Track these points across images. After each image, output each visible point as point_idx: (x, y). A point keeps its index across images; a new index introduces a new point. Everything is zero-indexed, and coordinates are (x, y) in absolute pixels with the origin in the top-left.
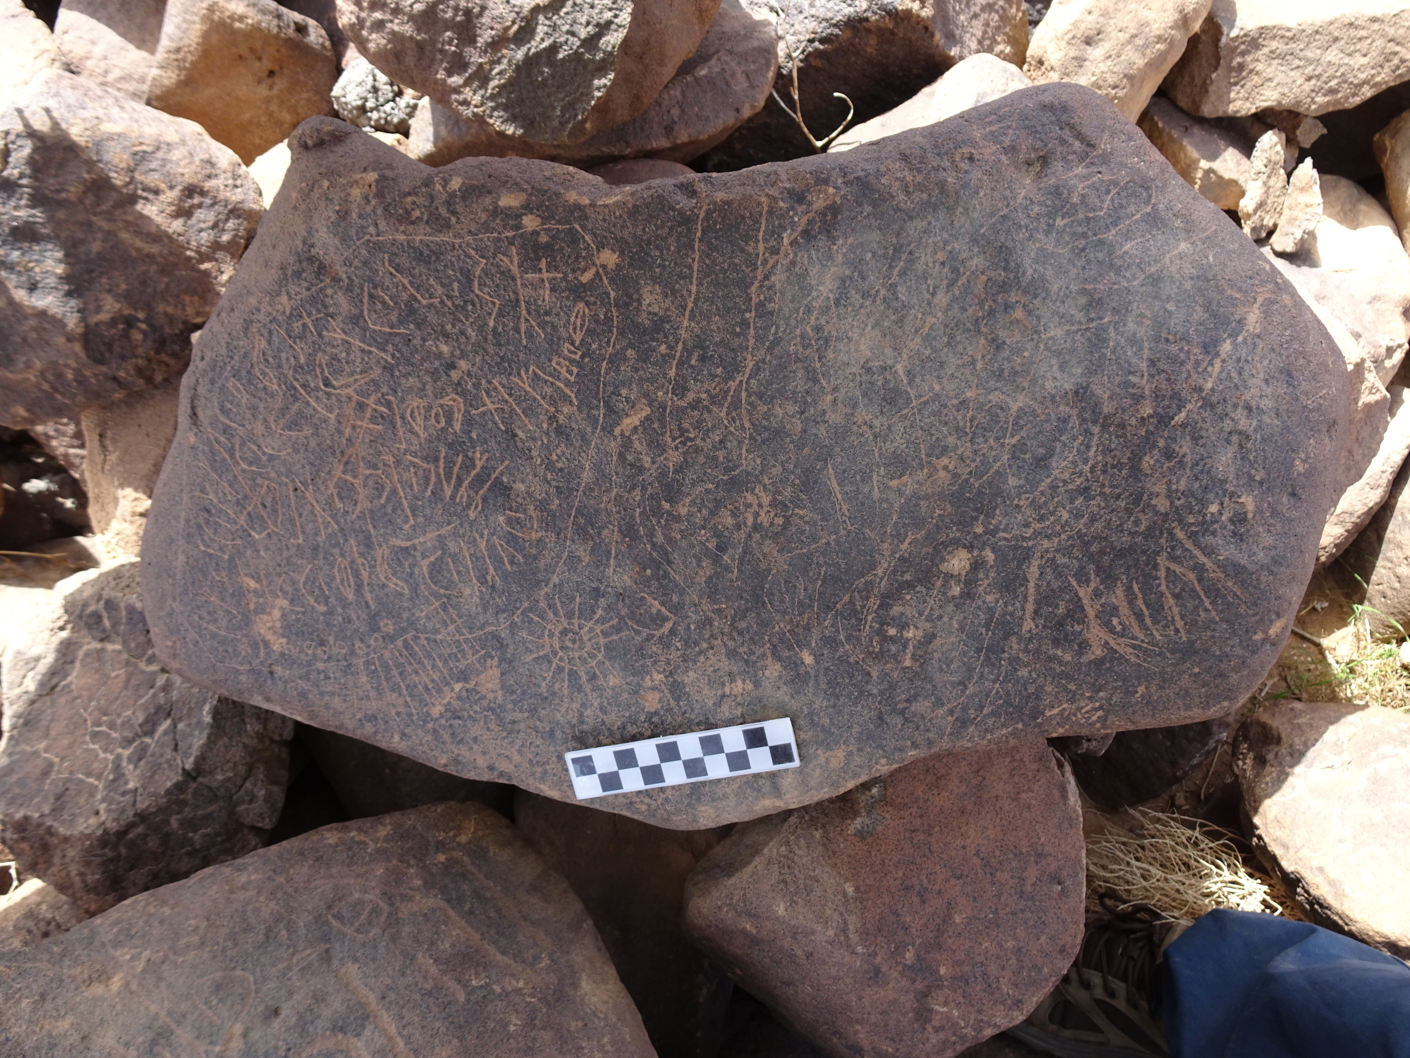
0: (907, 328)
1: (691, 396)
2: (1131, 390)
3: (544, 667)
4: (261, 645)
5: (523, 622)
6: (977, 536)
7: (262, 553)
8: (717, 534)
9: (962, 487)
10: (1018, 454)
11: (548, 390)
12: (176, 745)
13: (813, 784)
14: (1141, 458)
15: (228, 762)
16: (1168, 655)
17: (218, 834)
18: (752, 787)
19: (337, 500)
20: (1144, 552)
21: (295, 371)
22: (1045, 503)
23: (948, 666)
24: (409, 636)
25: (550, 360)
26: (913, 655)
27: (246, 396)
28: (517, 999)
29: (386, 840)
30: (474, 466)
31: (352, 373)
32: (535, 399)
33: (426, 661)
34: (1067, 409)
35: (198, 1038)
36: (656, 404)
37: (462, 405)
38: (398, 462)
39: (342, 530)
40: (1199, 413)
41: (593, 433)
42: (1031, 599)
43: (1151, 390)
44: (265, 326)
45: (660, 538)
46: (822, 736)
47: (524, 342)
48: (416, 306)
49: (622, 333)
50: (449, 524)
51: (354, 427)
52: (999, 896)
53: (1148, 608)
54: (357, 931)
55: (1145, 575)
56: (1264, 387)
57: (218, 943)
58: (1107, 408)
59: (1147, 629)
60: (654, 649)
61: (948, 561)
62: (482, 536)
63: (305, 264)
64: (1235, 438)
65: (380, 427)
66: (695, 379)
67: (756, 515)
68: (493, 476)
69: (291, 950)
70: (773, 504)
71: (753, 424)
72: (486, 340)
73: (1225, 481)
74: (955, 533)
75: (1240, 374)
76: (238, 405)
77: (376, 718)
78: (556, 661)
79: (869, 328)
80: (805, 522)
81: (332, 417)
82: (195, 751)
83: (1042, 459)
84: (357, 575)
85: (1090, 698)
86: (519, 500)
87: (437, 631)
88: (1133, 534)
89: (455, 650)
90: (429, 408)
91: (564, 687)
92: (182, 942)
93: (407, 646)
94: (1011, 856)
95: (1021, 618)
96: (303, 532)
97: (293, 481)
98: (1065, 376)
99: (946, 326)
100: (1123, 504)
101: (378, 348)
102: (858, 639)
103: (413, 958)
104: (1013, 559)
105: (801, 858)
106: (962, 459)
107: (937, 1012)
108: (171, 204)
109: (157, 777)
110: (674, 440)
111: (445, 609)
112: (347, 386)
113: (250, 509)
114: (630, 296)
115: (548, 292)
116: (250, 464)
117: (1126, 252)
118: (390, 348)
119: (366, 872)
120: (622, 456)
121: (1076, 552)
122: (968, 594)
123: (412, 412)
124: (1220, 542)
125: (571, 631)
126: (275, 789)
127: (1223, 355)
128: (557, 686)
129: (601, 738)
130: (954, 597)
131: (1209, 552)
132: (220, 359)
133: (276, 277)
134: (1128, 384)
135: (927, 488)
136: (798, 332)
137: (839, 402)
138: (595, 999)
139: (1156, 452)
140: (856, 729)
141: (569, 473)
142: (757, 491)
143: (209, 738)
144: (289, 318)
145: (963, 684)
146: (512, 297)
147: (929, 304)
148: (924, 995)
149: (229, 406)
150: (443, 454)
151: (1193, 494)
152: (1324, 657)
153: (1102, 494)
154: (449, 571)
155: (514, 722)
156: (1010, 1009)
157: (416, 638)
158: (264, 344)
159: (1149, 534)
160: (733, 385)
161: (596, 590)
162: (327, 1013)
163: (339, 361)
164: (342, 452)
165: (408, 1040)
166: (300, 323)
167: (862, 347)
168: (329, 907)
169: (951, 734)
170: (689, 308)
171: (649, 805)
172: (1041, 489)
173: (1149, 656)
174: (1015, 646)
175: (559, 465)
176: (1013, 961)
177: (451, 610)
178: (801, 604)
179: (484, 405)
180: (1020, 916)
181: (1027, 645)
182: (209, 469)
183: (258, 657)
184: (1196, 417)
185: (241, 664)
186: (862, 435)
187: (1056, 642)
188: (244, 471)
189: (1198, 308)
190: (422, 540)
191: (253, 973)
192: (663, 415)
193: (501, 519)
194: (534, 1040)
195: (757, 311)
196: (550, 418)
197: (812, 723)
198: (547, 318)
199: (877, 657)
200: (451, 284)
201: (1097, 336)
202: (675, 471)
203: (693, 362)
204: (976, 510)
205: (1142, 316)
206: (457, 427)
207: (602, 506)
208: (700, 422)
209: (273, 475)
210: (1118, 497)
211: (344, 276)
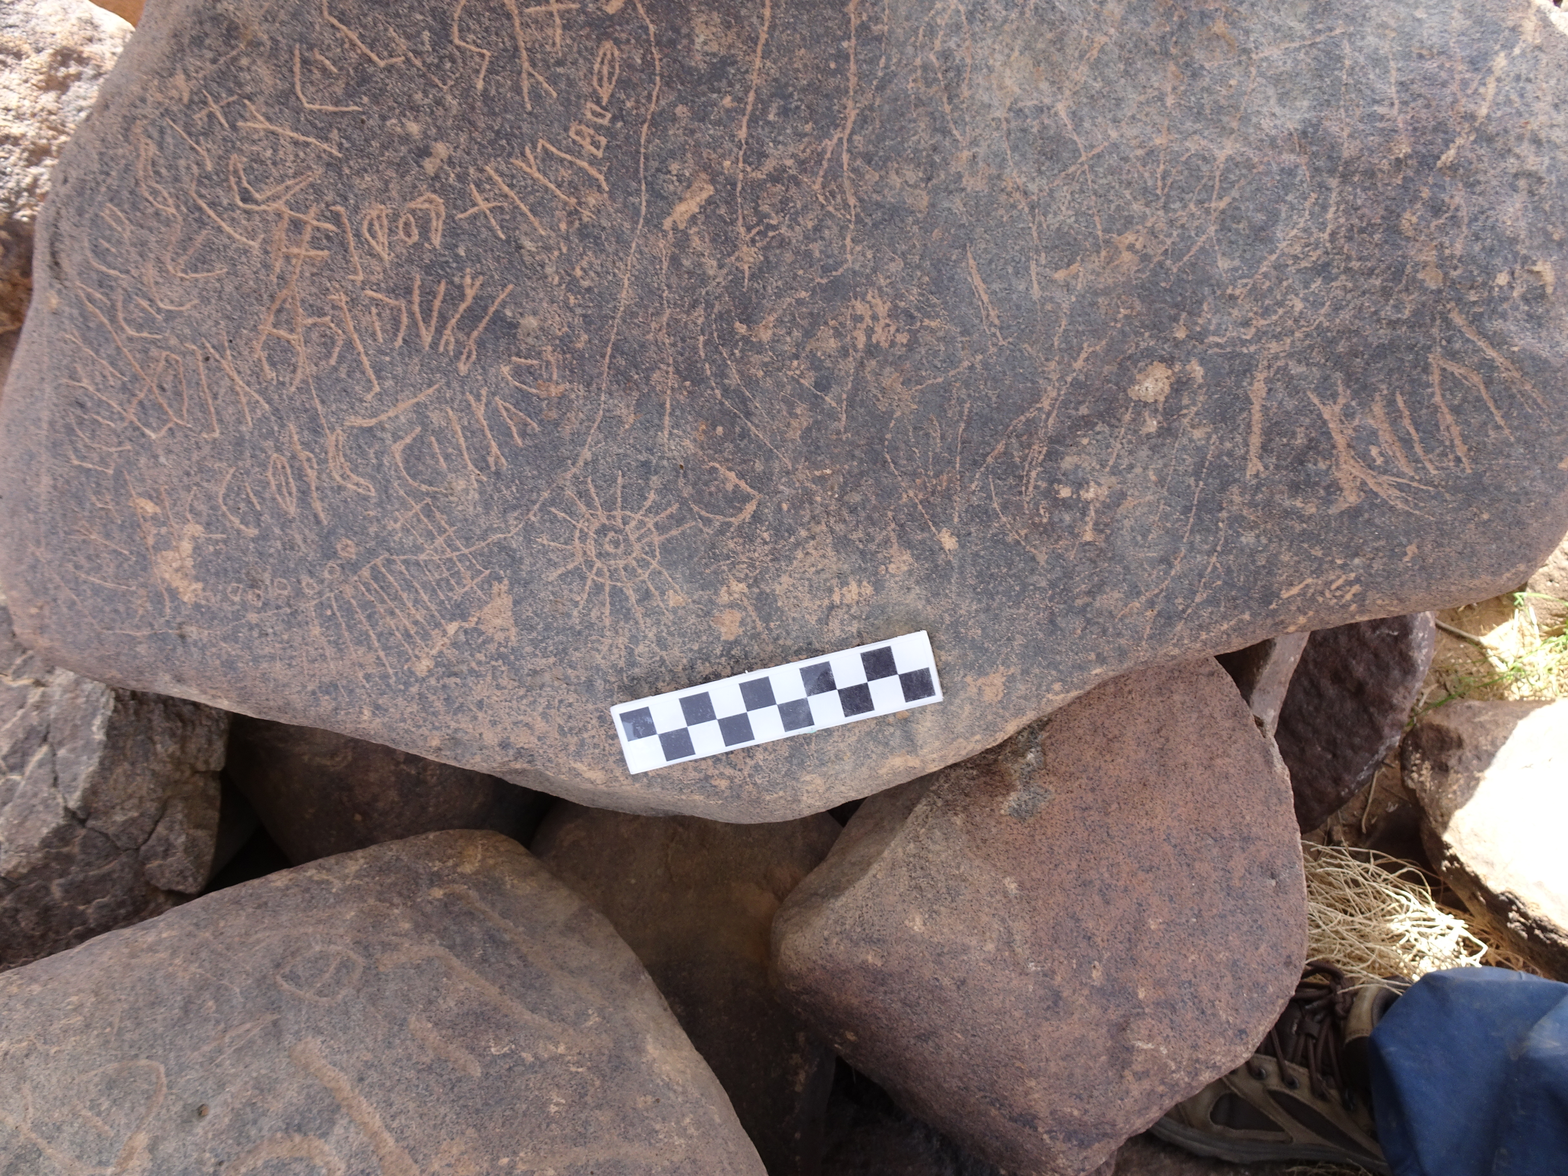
0: (1069, 51)
1: (769, 165)
2: (1379, 125)
3: (575, 586)
4: (166, 596)
5: (543, 521)
6: (1177, 344)
7: (162, 460)
8: (815, 364)
9: (1155, 273)
10: (1229, 222)
11: (565, 174)
12: (56, 779)
13: (960, 728)
14: (1399, 216)
15: (130, 797)
16: (1448, 496)
17: (121, 904)
18: (875, 740)
19: (266, 367)
20: (1410, 348)
21: (200, 183)
22: (1270, 290)
23: (1144, 537)
24: (379, 561)
25: (566, 129)
26: (1096, 524)
27: (129, 227)
28: (558, 1070)
29: (357, 876)
30: (462, 297)
31: (282, 179)
32: (547, 189)
33: (405, 595)
34: (1293, 157)
35: (79, 1158)
36: (721, 179)
37: (442, 209)
38: (353, 302)
39: (276, 411)
40: (1473, 150)
41: (633, 230)
42: (1256, 428)
43: (1406, 122)
44: (153, 123)
45: (734, 379)
46: (971, 656)
47: (529, 107)
48: (371, 70)
49: (668, 83)
50: (430, 386)
51: (287, 258)
52: (1201, 892)
53: (1417, 430)
54: (320, 993)
55: (1412, 381)
56: (1554, 114)
57: (111, 1025)
58: (1348, 150)
59: (1417, 461)
60: (731, 545)
61: (1140, 383)
62: (478, 397)
63: (208, 27)
64: (1522, 183)
65: (326, 253)
66: (774, 141)
67: (870, 332)
68: (492, 309)
69: (222, 1026)
70: (893, 314)
71: (861, 200)
72: (473, 108)
73: (1514, 241)
74: (1147, 341)
75: (1522, 96)
76: (119, 242)
77: (336, 687)
78: (591, 576)
79: (1016, 53)
80: (939, 339)
81: (255, 244)
82: (82, 784)
83: (1262, 229)
84: (300, 476)
85: (1343, 567)
86: (530, 340)
87: (419, 549)
88: (1393, 324)
89: (446, 574)
90: (394, 217)
91: (603, 614)
92: (56, 1028)
93: (376, 575)
94: (1210, 841)
95: (1244, 458)
96: (220, 421)
97: (203, 347)
98: (1287, 111)
99: (1122, 47)
100: (1378, 282)
101: (317, 137)
102: (1019, 507)
103: (403, 1023)
104: (1231, 372)
105: (938, 854)
106: (1153, 233)
107: (1140, 1051)
108: (37, 71)
109: (28, 824)
110: (749, 229)
111: (429, 515)
112: (275, 198)
113: (141, 395)
114: (677, 30)
115: (559, 31)
116: (140, 328)
118: (334, 135)
119: (330, 917)
120: (675, 261)
121: (1317, 357)
122: (1169, 429)
123: (371, 224)
124: (1512, 328)
125: (613, 529)
126: (200, 833)
127: (1498, 73)
128: (594, 613)
129: (660, 685)
130: (1149, 436)
131: (1498, 341)
132: (89, 177)
133: (167, 50)
134: (1372, 117)
135: (1107, 280)
136: (918, 62)
137: (979, 160)
138: (667, 1067)
139: (1419, 205)
140: (1019, 640)
141: (600, 294)
142: (869, 297)
143: (101, 763)
144: (188, 107)
145: (1166, 561)
146: (508, 44)
147: (1097, 16)
148: (1122, 1027)
149: (106, 245)
150: (418, 283)
151: (1473, 260)
152: (1486, 657)
153: (1347, 270)
154: (433, 456)
155: (535, 673)
156: (1232, 1042)
157: (389, 562)
158: (153, 149)
159: (1416, 322)
160: (829, 144)
161: (646, 464)
162: (276, 1106)
163: (262, 163)
164: (272, 297)
165: (400, 1135)
166: (204, 112)
167: (1008, 82)
168: (278, 966)
169: (1151, 637)
170: (762, 41)
171: (731, 779)
172: (1264, 269)
173: (1422, 499)
174: (1237, 499)
175: (586, 284)
176: (1229, 979)
177: (438, 515)
178: (937, 459)
179: (475, 205)
180: (1231, 919)
181: (1253, 495)
182: (79, 342)
183: (162, 615)
184: (1470, 155)
185: (138, 627)
186: (1013, 206)
187: (1295, 489)
188: (130, 339)
189: (1455, 14)
190: (391, 413)
191: (165, 1062)
192: (732, 194)
193: (506, 370)
194: (586, 1123)
195: (858, 37)
196: (570, 214)
197: (959, 638)
198: (560, 70)
199: (1045, 531)
200: (419, 34)
201: (1328, 53)
202: (753, 277)
203: (771, 117)
204: (1176, 305)
205: (1384, 26)
206: (437, 240)
207: (650, 337)
208: (785, 201)
209: (173, 341)
210: (1371, 272)
211: (265, 37)
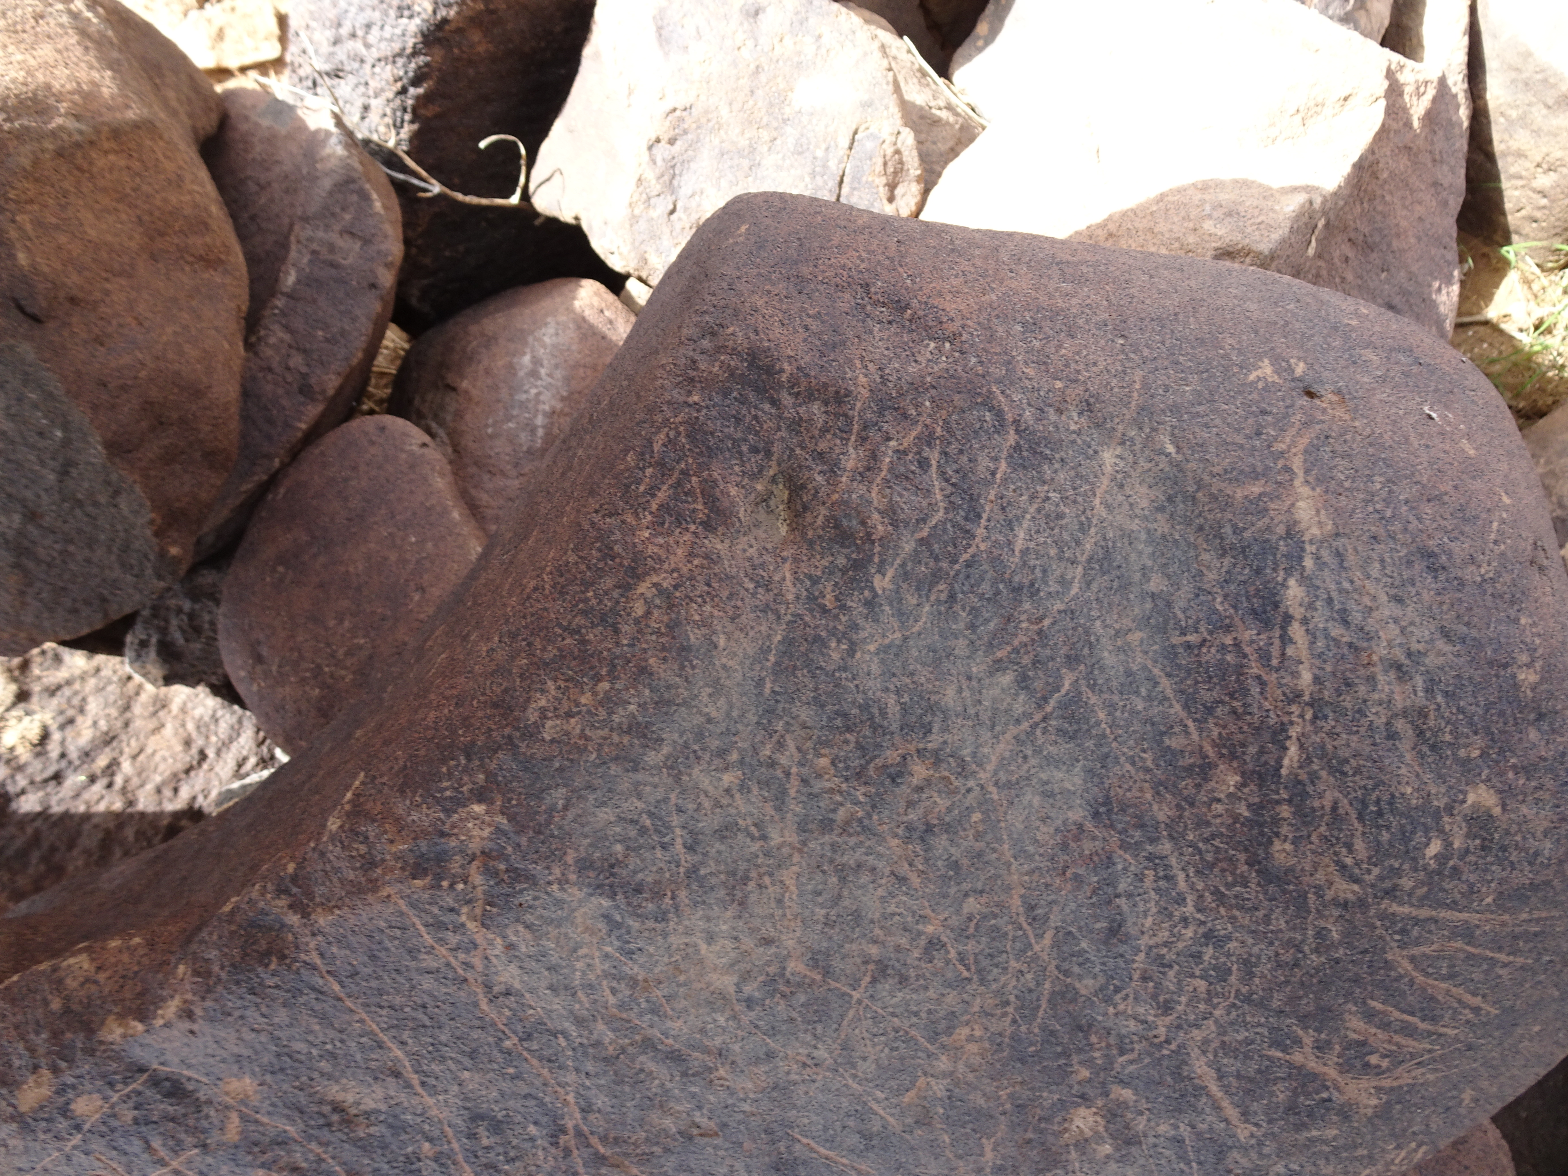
2: (1182, 763)
6: (1086, 1083)
9: (1015, 1046)
10: (1066, 952)
14: (1267, 852)
16: (1482, 1041)
22: (1158, 986)
40: (1318, 730)
42: (1225, 1104)
43: (1215, 746)
53: (1413, 1014)
55: (1380, 985)
56: (1398, 612)
59: (1429, 1035)
61: (1067, 1130)
64: (1401, 726)
73: (1426, 801)
74: (1049, 1098)
75: (1346, 623)
83: (1110, 936)
85: (1397, 1147)
95: (1228, 1129)
98: (1060, 803)
100: (1282, 925)
104: (1162, 1076)
106: (986, 1014)
117: (1025, 552)
121: (1252, 1019)
122: (1127, 1142)
127: (1297, 612)
130: (1108, 1156)
135: (965, 1076)
139: (1284, 829)
151: (1386, 853)
152: (1502, 332)
170: (416, 1082)
172: (1138, 973)
173: (1454, 1059)
181: (1259, 1151)
184: (1317, 738)
187: (1301, 1127)
189: (1204, 557)
201: (1070, 717)
204: (1059, 1055)
205: (1120, 634)
